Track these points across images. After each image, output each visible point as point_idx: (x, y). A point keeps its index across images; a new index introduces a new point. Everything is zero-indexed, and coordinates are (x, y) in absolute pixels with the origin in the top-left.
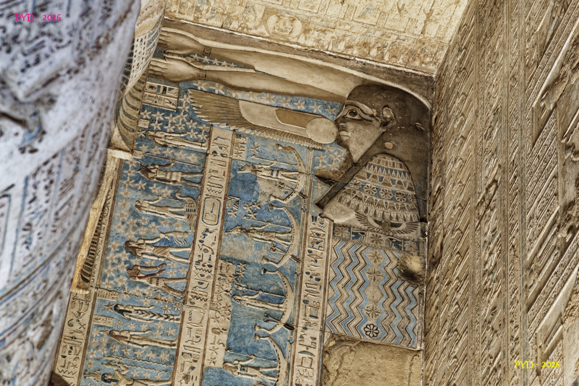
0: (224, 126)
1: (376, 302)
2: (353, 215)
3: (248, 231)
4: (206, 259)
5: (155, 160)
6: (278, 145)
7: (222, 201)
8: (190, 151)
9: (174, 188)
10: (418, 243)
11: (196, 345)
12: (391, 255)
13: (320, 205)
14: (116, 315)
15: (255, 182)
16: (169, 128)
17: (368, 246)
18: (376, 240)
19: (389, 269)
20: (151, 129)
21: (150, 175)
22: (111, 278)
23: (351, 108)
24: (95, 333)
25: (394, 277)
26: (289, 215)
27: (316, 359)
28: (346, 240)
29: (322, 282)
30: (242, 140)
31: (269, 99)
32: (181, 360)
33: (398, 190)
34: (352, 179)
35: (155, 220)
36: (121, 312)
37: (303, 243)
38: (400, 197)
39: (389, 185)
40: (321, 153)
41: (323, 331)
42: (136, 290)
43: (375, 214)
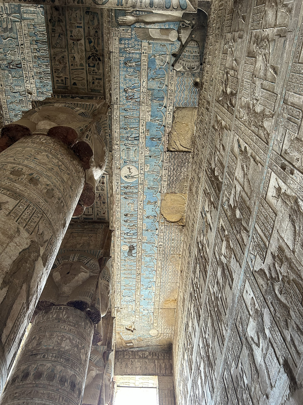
0: (145, 41)
1: (187, 95)
2: (182, 67)
3: (154, 79)
4: (144, 91)
5: (128, 59)
6: (161, 45)
7: (147, 70)
8: (137, 53)
9: (134, 68)
10: (199, 73)
11: (144, 117)
12: (192, 79)
13: (173, 65)
14: (125, 111)
15: (155, 61)
16: (130, 46)
17: (186, 77)
18: (188, 74)
19: (191, 84)
20: (125, 48)
21: (127, 65)
22: (122, 101)
23: (182, 23)
24: (121, 117)
25: (192, 86)
26: (165, 71)
27: (172, 115)
28: (180, 77)
29: (173, 91)
30: (151, 46)
31: (157, 26)
32: (141, 121)
33: (195, 55)
34: (182, 53)
35: (130, 80)
36: (126, 110)
37: (168, 80)
38: (195, 57)
39: (193, 53)
40: (173, 45)
41: (173, 107)
42: (129, 104)
43: (188, 66)
